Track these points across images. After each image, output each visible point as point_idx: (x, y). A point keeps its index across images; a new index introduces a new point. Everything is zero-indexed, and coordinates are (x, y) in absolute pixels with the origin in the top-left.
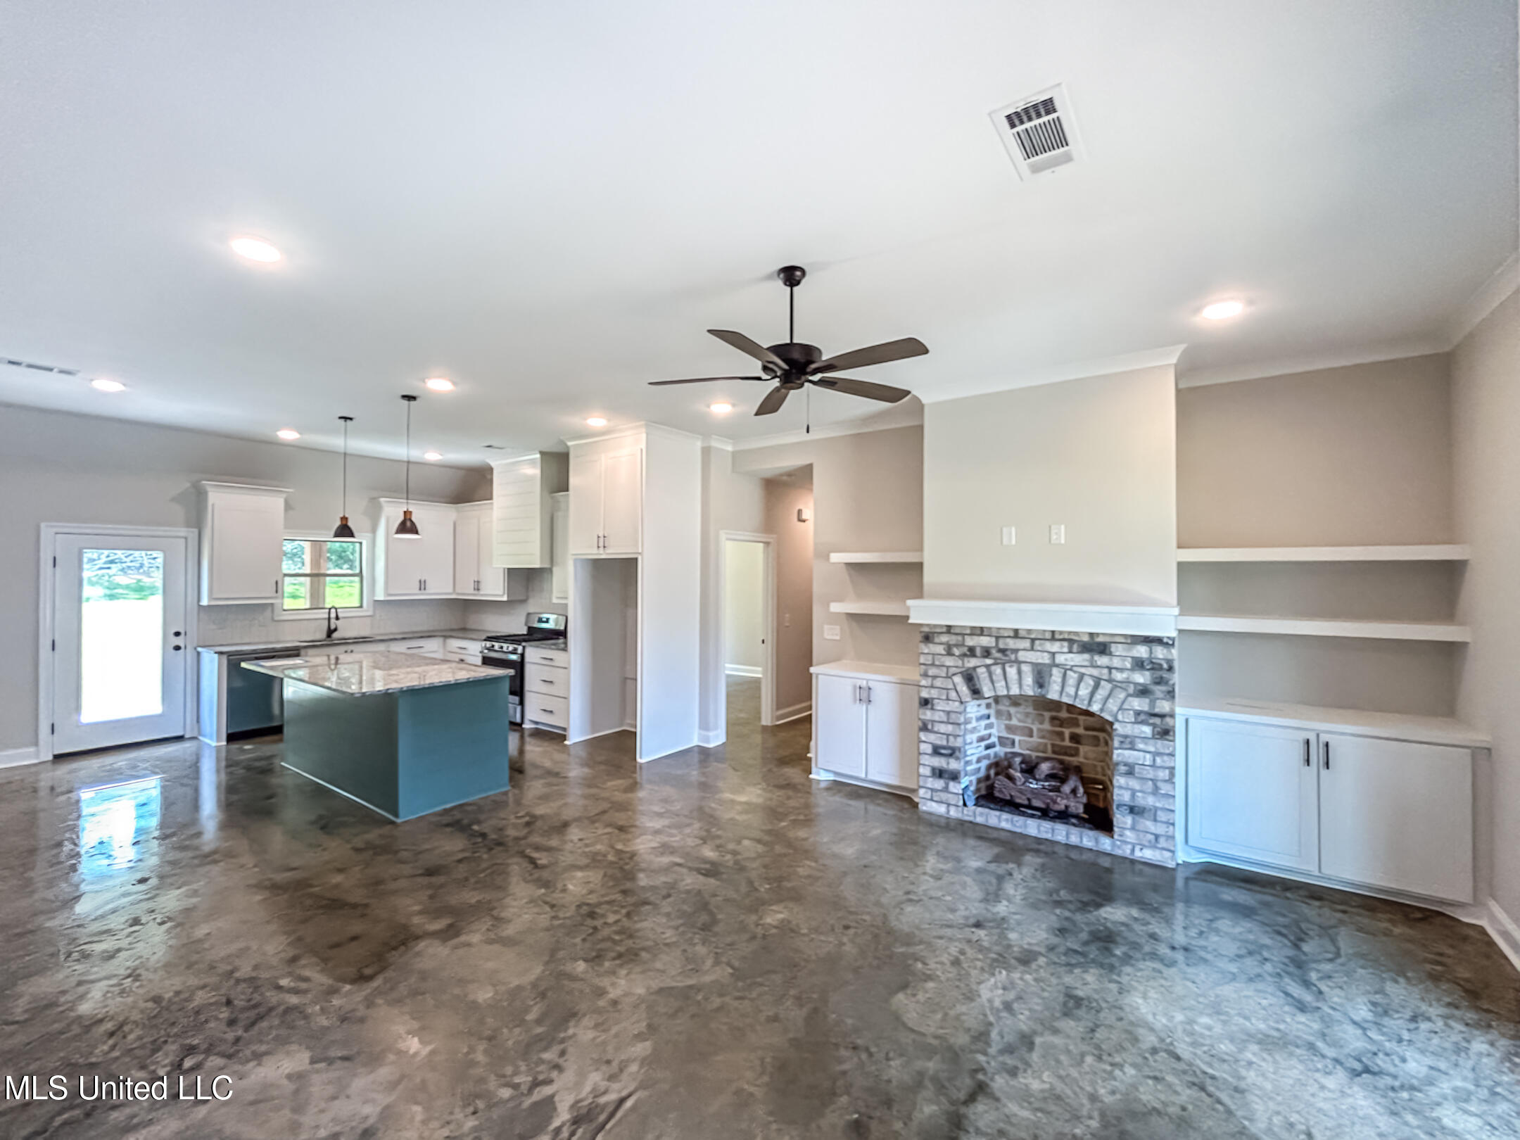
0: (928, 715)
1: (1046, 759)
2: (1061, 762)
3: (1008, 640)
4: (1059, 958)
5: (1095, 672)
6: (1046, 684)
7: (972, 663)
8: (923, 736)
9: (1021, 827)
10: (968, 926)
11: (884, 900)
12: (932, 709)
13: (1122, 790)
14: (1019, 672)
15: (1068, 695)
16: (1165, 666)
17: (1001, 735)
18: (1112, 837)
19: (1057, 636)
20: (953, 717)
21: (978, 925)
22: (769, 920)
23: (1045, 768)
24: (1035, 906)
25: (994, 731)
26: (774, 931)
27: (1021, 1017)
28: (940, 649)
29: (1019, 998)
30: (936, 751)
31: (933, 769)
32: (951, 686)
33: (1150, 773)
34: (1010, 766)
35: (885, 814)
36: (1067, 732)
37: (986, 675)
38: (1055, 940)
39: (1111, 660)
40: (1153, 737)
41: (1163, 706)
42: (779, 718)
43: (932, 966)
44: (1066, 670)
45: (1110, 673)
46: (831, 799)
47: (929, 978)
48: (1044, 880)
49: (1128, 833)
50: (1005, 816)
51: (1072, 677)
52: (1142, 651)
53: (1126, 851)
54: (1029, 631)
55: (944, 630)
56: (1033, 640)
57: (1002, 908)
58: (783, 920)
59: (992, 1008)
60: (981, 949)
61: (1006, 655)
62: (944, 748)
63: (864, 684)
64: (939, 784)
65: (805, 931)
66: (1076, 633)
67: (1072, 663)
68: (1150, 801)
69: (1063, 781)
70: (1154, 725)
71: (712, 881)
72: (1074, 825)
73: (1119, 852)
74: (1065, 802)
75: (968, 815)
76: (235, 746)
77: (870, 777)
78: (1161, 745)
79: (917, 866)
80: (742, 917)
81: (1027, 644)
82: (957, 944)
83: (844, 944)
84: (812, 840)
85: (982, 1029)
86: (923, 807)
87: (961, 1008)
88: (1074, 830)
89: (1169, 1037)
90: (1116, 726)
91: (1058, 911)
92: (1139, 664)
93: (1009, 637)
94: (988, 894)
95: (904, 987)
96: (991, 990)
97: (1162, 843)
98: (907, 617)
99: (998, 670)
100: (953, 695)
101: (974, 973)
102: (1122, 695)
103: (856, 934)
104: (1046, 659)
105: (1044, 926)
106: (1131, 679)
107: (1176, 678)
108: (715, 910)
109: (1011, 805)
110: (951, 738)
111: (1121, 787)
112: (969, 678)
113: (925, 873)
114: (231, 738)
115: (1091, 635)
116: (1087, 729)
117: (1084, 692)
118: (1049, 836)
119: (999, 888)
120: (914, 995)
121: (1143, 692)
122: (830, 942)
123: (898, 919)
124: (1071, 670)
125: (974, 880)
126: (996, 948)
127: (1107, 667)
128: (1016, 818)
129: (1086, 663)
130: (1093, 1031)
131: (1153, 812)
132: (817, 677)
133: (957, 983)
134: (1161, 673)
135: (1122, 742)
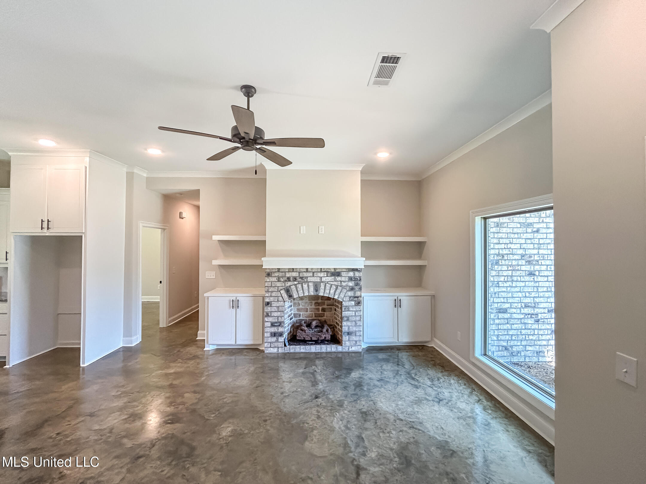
0: (268, 309)
1: (314, 320)
2: (319, 320)
3: (304, 273)
4: (350, 399)
5: (336, 283)
6: (319, 290)
7: (289, 284)
8: (266, 319)
9: (309, 350)
10: (314, 399)
11: (274, 400)
12: (271, 306)
13: (346, 326)
14: (308, 286)
15: (327, 293)
16: (359, 279)
17: (295, 313)
18: (342, 346)
19: (323, 270)
20: (280, 309)
21: (317, 397)
22: (224, 434)
23: (314, 323)
24: (331, 381)
25: (292, 312)
26: (230, 439)
27: (353, 429)
28: (275, 279)
29: (348, 422)
30: (273, 325)
31: (271, 333)
32: (280, 295)
33: (354, 319)
34: (301, 325)
35: (251, 359)
36: (321, 308)
37: (295, 288)
38: (345, 393)
39: (341, 278)
40: (355, 305)
41: (358, 294)
42: (170, 322)
43: (311, 423)
44: (326, 283)
45: (341, 283)
46: (221, 358)
47: (312, 430)
48: (328, 369)
49: (347, 342)
50: (302, 347)
51: (328, 286)
52: (351, 274)
53: (346, 350)
54: (312, 269)
55: (277, 270)
56: (313, 273)
57: (320, 387)
58: (232, 430)
59: (342, 431)
60: (325, 407)
61: (303, 279)
62: (276, 323)
63: (234, 299)
64: (274, 339)
65: (246, 431)
66: (329, 269)
67: (328, 281)
68: (354, 329)
69: (322, 327)
70: (355, 301)
71: (178, 425)
72: (327, 344)
73: (344, 350)
74: (324, 336)
75: (287, 350)
77: (237, 343)
78: (357, 308)
79: (279, 379)
80: (209, 439)
81: (311, 274)
82: (314, 409)
83: (269, 430)
84: (223, 382)
85: (344, 442)
86: (266, 352)
87: (332, 437)
88: (329, 346)
89: (396, 413)
90: (343, 303)
91: (339, 380)
92: (351, 279)
93: (304, 272)
94: (312, 382)
95: (306, 438)
96: (337, 424)
97: (358, 343)
98: (262, 266)
99: (299, 286)
100: (280, 299)
101: (327, 418)
102: (345, 291)
103: (271, 422)
104: (318, 280)
105: (339, 388)
106: (348, 285)
107: (362, 283)
108: (190, 442)
109: (304, 342)
110: (280, 318)
111: (345, 326)
112: (288, 291)
113: (284, 382)
115: (335, 269)
116: (327, 305)
117: (332, 291)
118: (319, 351)
119: (315, 378)
120: (312, 440)
121: (352, 289)
122: (262, 432)
123: (285, 407)
124: (328, 283)
125: (304, 378)
126: (329, 404)
127: (340, 281)
128: (307, 347)
129: (333, 280)
130: (376, 423)
131: (355, 332)
132: (208, 298)
133: (324, 426)
134: (357, 281)
135: (345, 309)
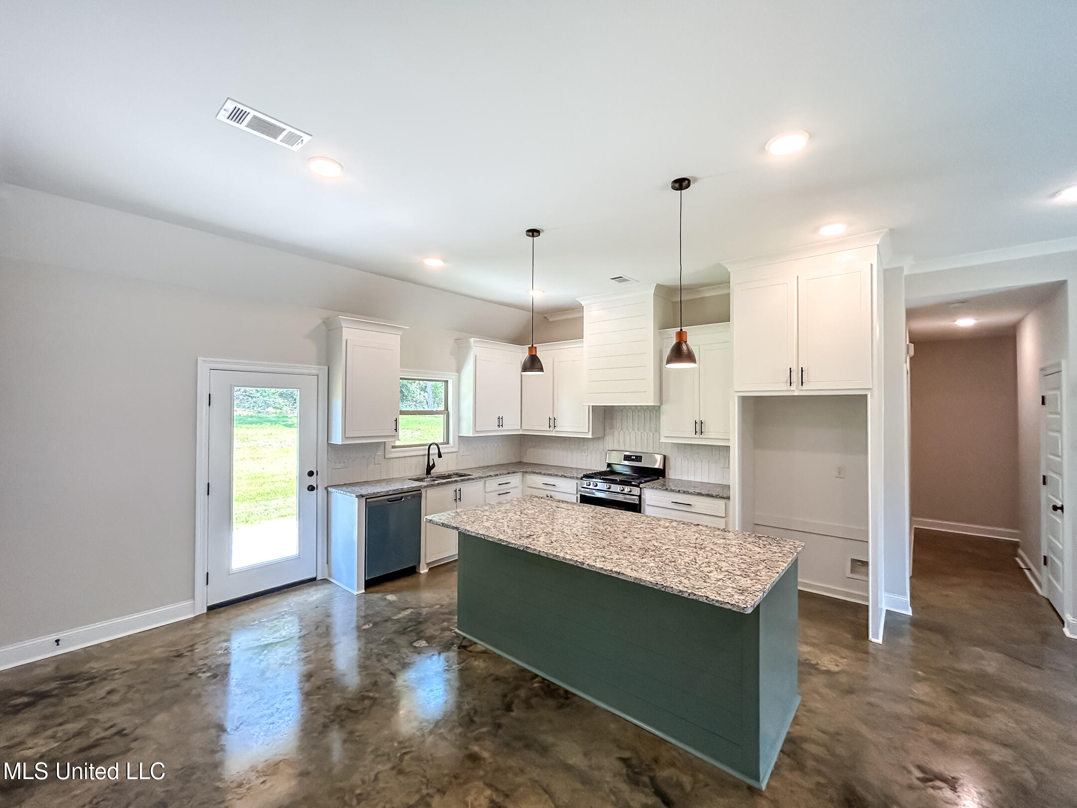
76: (375, 597)
114: (370, 584)
